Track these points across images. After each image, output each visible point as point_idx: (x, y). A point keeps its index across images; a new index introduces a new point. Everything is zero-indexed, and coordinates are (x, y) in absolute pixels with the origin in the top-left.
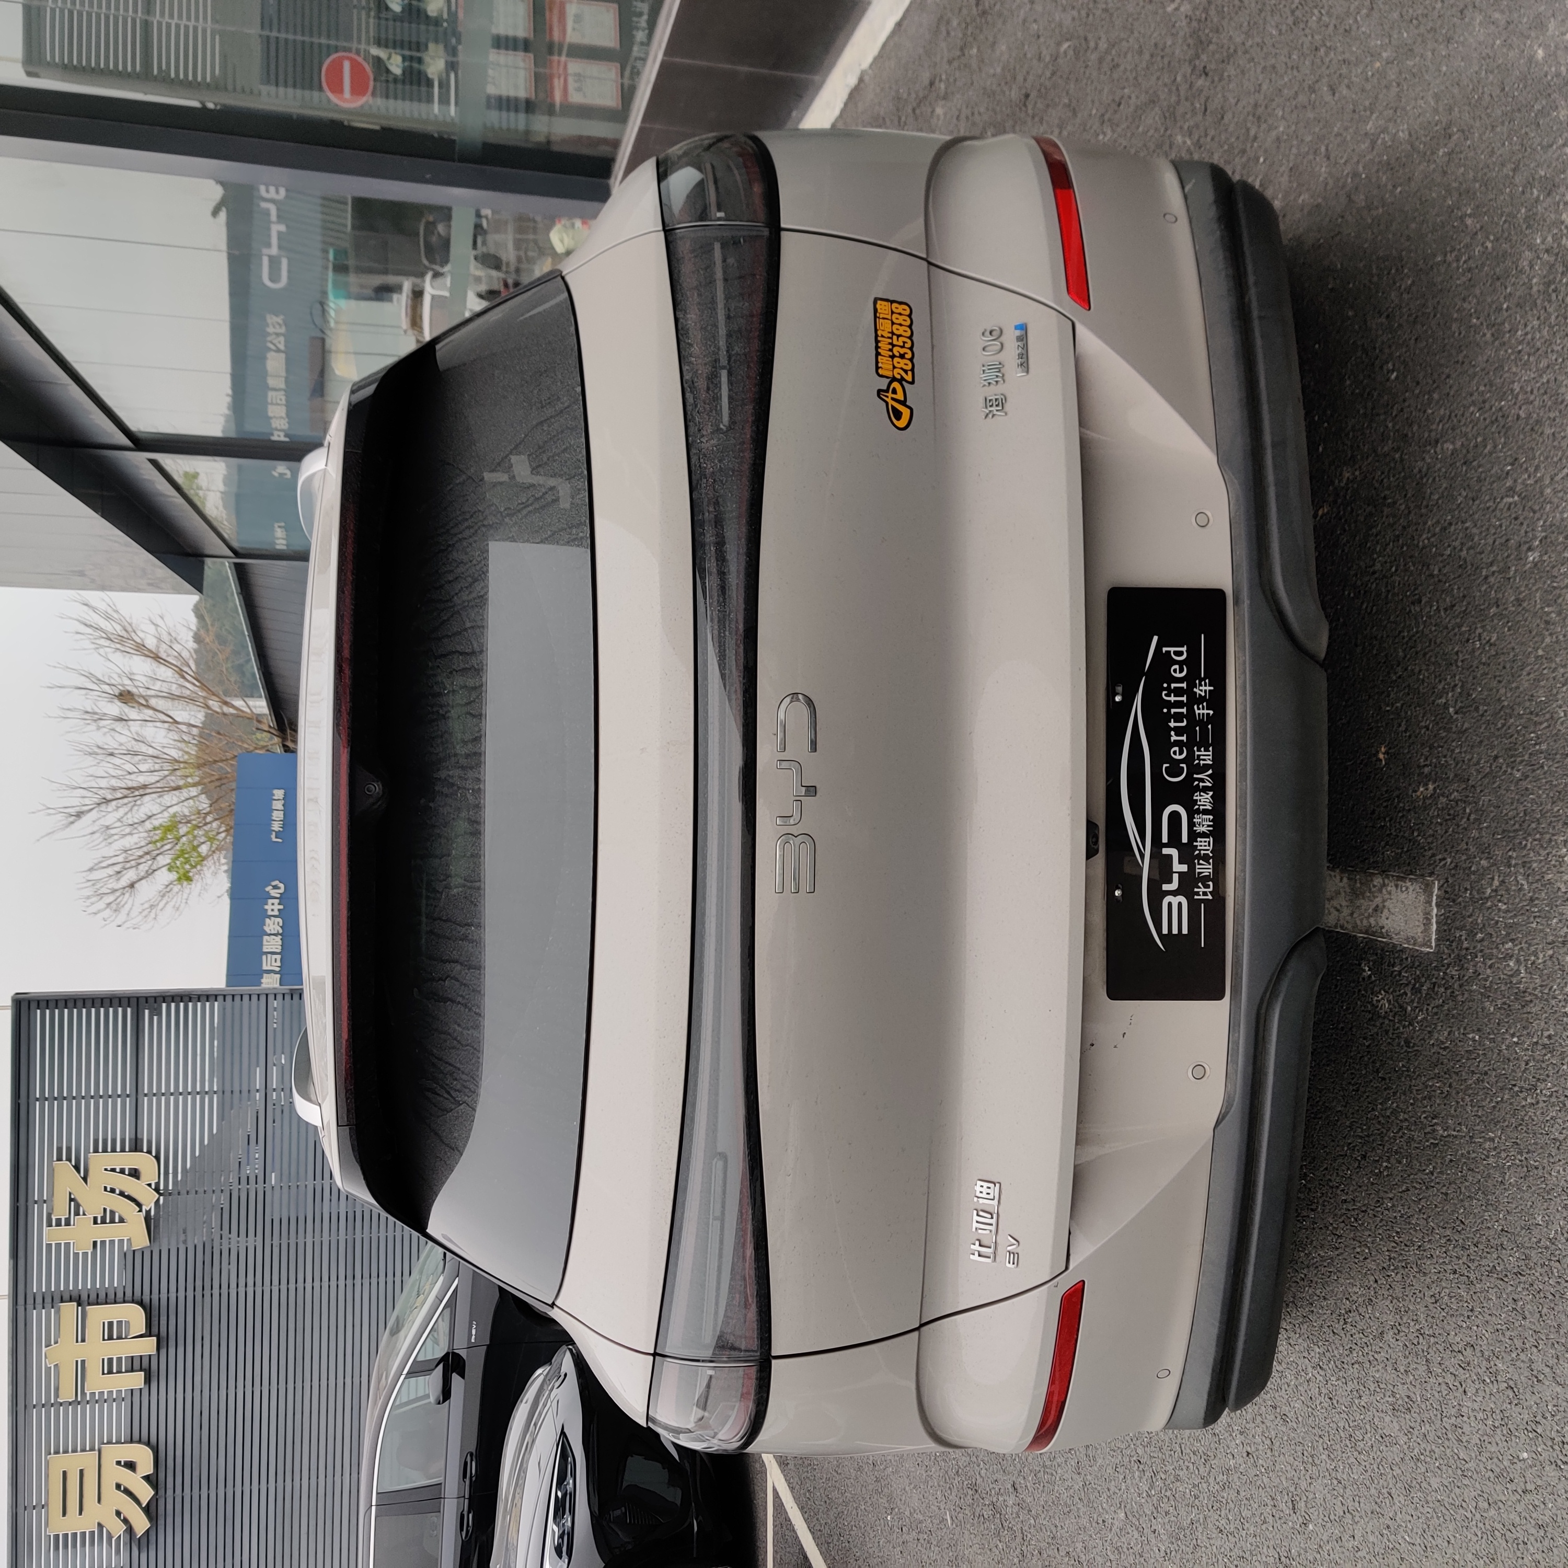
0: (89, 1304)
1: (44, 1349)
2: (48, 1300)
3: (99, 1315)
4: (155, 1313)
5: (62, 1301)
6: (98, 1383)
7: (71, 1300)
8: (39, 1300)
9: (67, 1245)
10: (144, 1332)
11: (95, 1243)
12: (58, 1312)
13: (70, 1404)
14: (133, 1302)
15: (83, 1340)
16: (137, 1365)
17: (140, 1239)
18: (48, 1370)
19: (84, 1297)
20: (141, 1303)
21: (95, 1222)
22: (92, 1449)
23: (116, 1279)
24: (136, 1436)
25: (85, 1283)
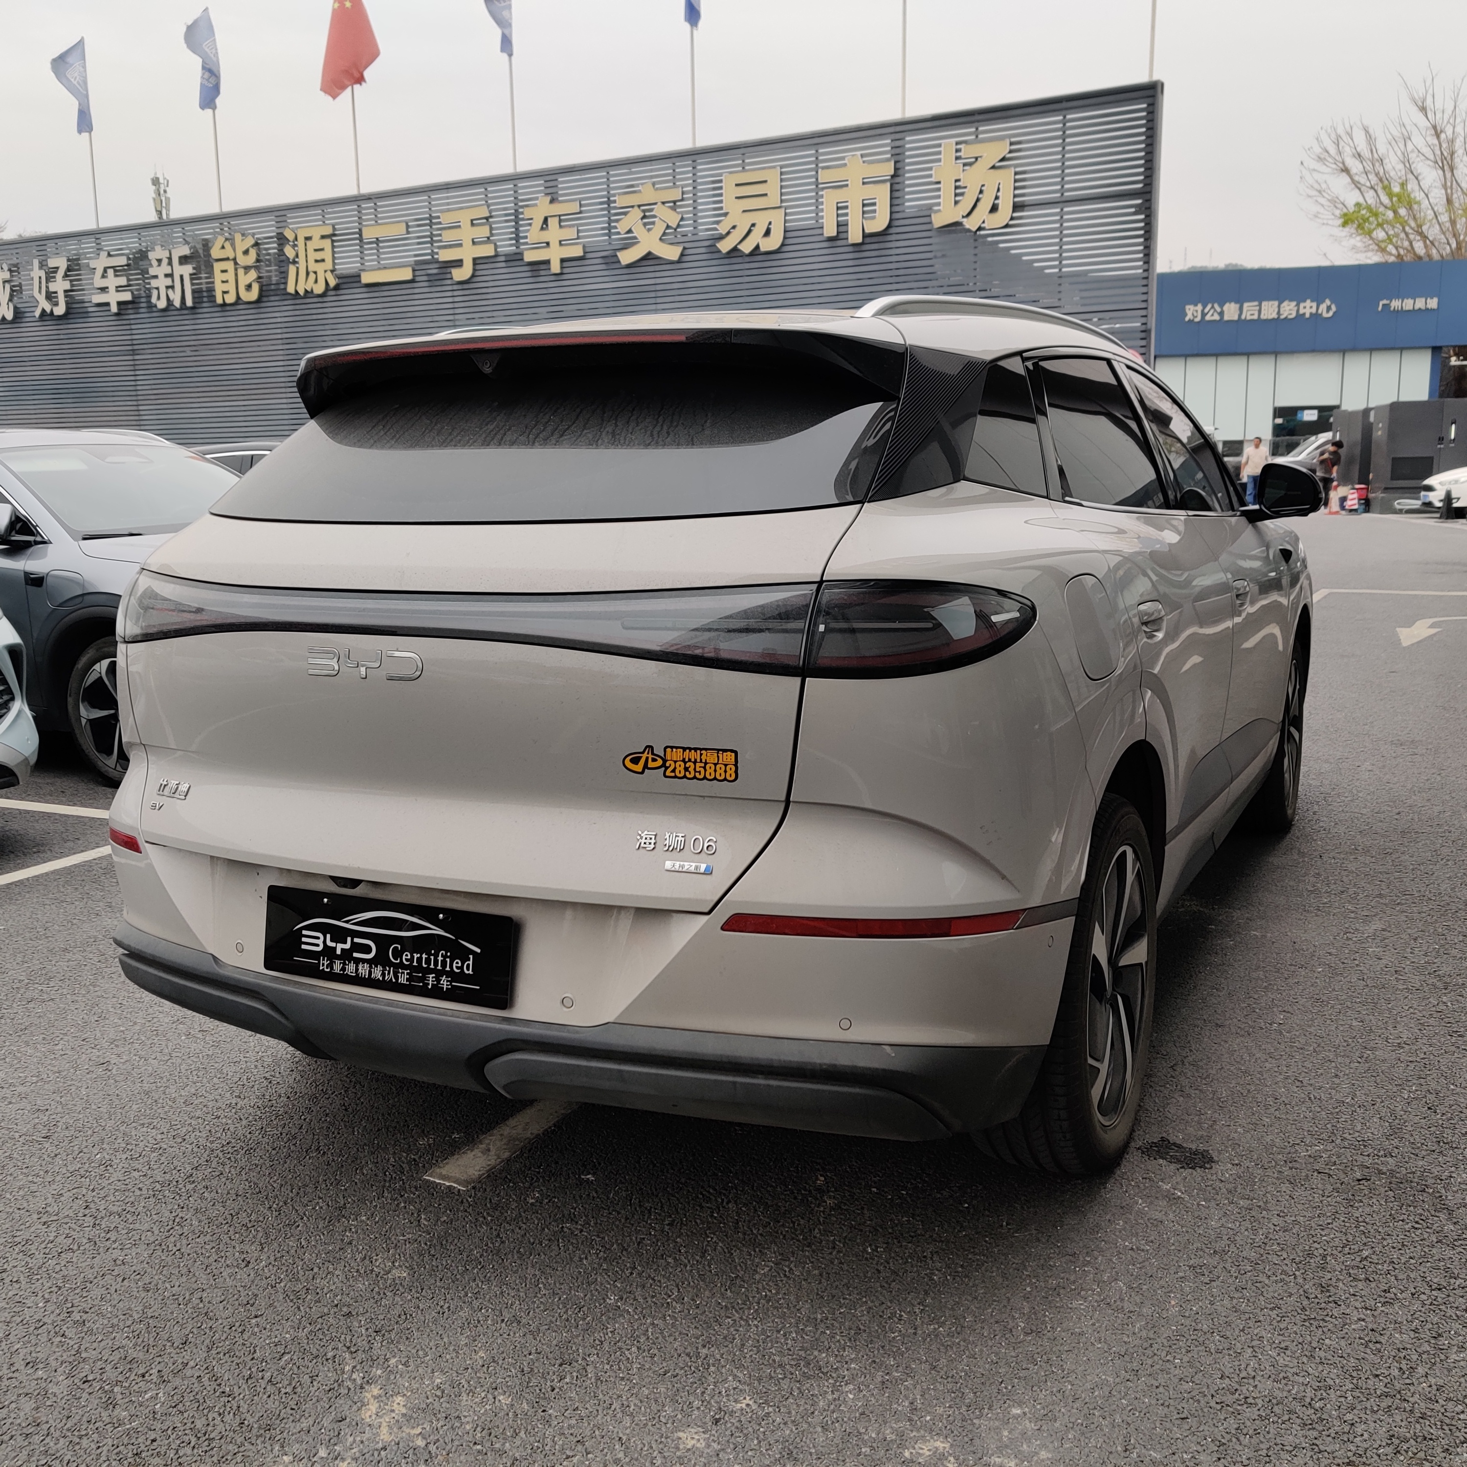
0: (891, 185)
1: (859, 153)
2: (897, 151)
3: (882, 194)
4: (881, 239)
5: (896, 162)
6: (830, 199)
7: (896, 169)
8: (897, 143)
9: (939, 160)
10: (867, 231)
11: (939, 183)
12: (888, 160)
13: (817, 179)
14: (891, 220)
15: (864, 183)
16: (842, 229)
17: (938, 221)
18: (843, 158)
19: (897, 180)
20: (889, 226)
21: (956, 181)
22: (782, 201)
23: (911, 203)
24: (789, 235)
25: (910, 179)
